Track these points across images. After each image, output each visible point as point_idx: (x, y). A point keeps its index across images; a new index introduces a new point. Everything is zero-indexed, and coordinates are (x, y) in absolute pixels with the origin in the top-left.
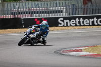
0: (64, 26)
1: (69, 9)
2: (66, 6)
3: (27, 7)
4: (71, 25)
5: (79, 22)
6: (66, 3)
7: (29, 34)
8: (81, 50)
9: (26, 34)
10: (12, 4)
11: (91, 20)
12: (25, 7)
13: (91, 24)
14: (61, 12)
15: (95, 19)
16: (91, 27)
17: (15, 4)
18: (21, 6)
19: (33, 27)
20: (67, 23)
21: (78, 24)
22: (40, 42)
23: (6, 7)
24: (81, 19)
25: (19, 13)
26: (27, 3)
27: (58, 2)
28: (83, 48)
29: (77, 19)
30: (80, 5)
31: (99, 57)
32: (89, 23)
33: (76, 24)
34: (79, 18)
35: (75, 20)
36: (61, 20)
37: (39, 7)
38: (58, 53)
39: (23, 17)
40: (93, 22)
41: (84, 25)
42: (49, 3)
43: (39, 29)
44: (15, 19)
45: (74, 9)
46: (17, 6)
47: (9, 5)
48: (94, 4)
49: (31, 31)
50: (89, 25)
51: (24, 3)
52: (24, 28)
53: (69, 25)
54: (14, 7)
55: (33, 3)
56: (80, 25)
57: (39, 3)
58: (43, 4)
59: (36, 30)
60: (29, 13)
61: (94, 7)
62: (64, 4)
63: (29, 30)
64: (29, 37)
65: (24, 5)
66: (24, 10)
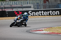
0: (32, 16)
1: (35, 5)
2: (33, 4)
3: (10, 4)
4: (36, 15)
5: (41, 13)
6: (33, 2)
7: (16, 20)
8: (42, 30)
9: (14, 20)
11: (48, 12)
12: (8, 4)
13: (48, 14)
14: (30, 7)
15: (51, 12)
16: (48, 16)
17: (2, 2)
18: (6, 4)
19: (19, 16)
20: (34, 14)
21: (40, 15)
22: (23, 25)
24: (42, 11)
25: (5, 8)
26: (10, 2)
27: (28, 1)
28: (43, 29)
29: (40, 11)
30: (41, 3)
31: (53, 34)
32: (47, 14)
33: (39, 14)
34: (41, 11)
35: (39, 12)
36: (30, 12)
37: (17, 4)
38: (28, 32)
39: (7, 10)
40: (49, 13)
41: (44, 15)
42: (23, 2)
43: (22, 17)
44: (2, 11)
45: (38, 5)
48: (50, 3)
49: (17, 18)
50: (47, 15)
51: (8, 2)
52: (8, 17)
53: (35, 15)
54: (2, 4)
55: (13, 2)
56: (42, 15)
57: (17, 2)
58: (19, 3)
59: (20, 18)
61: (50, 4)
62: (32, 2)
63: (16, 18)
64: (16, 22)
65: (8, 3)
66: (8, 6)
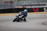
9: (17, 16)
10: (22, 1)
14: (45, 5)
23: (19, 3)
26: (29, 1)
36: (45, 9)
37: (35, 3)
38: (43, 24)
39: (27, 7)
46: (25, 2)
47: (21, 2)
55: (32, 1)
60: (30, 5)
66: (28, 4)
